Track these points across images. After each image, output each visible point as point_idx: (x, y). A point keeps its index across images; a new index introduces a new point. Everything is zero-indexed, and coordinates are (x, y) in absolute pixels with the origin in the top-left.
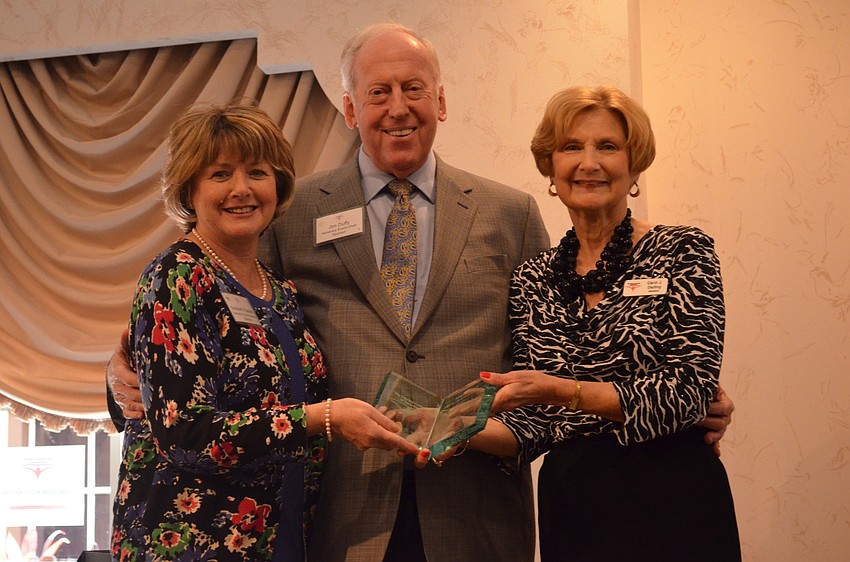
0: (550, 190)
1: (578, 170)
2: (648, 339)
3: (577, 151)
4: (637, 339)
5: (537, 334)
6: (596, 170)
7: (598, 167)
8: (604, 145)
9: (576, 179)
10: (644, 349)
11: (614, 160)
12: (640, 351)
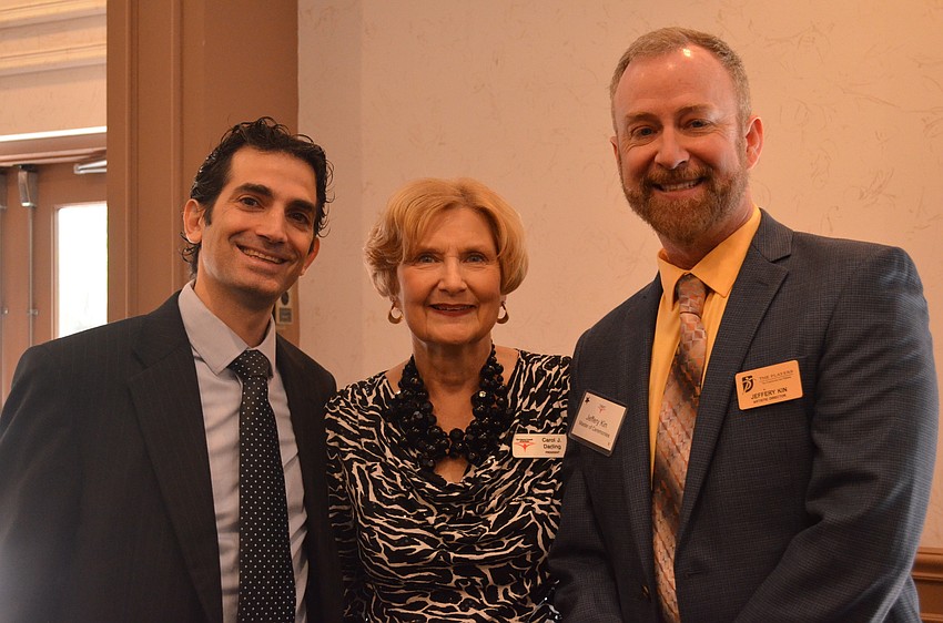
0: (390, 315)
1: (437, 291)
2: (551, 516)
3: (433, 264)
4: (540, 518)
5: (383, 512)
6: (463, 291)
7: (464, 286)
8: (471, 256)
9: (434, 302)
10: (548, 530)
11: (483, 277)
12: (545, 534)
